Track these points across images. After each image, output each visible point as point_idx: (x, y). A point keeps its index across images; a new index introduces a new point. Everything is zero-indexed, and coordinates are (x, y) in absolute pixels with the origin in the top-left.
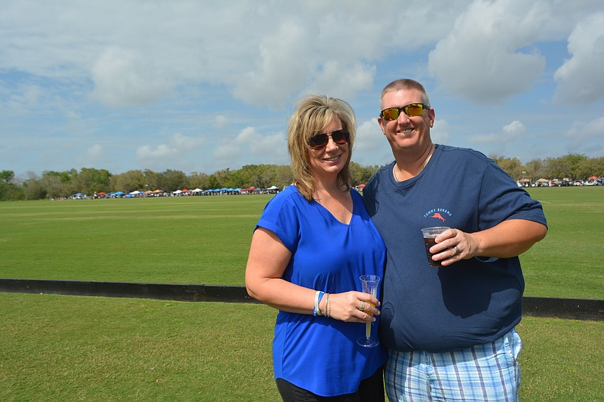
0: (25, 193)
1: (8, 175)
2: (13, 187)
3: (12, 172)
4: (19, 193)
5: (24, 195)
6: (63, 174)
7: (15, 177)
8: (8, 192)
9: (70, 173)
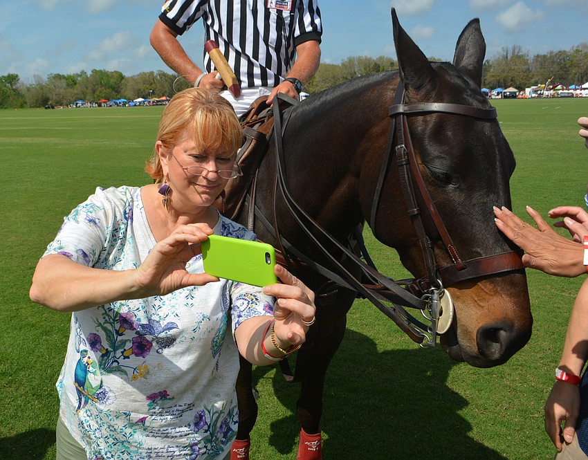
0: (27, 100)
1: (12, 79)
2: (17, 93)
3: (17, 76)
4: (21, 100)
5: (26, 103)
6: (69, 77)
7: (20, 81)
8: (11, 99)
9: (80, 76)
